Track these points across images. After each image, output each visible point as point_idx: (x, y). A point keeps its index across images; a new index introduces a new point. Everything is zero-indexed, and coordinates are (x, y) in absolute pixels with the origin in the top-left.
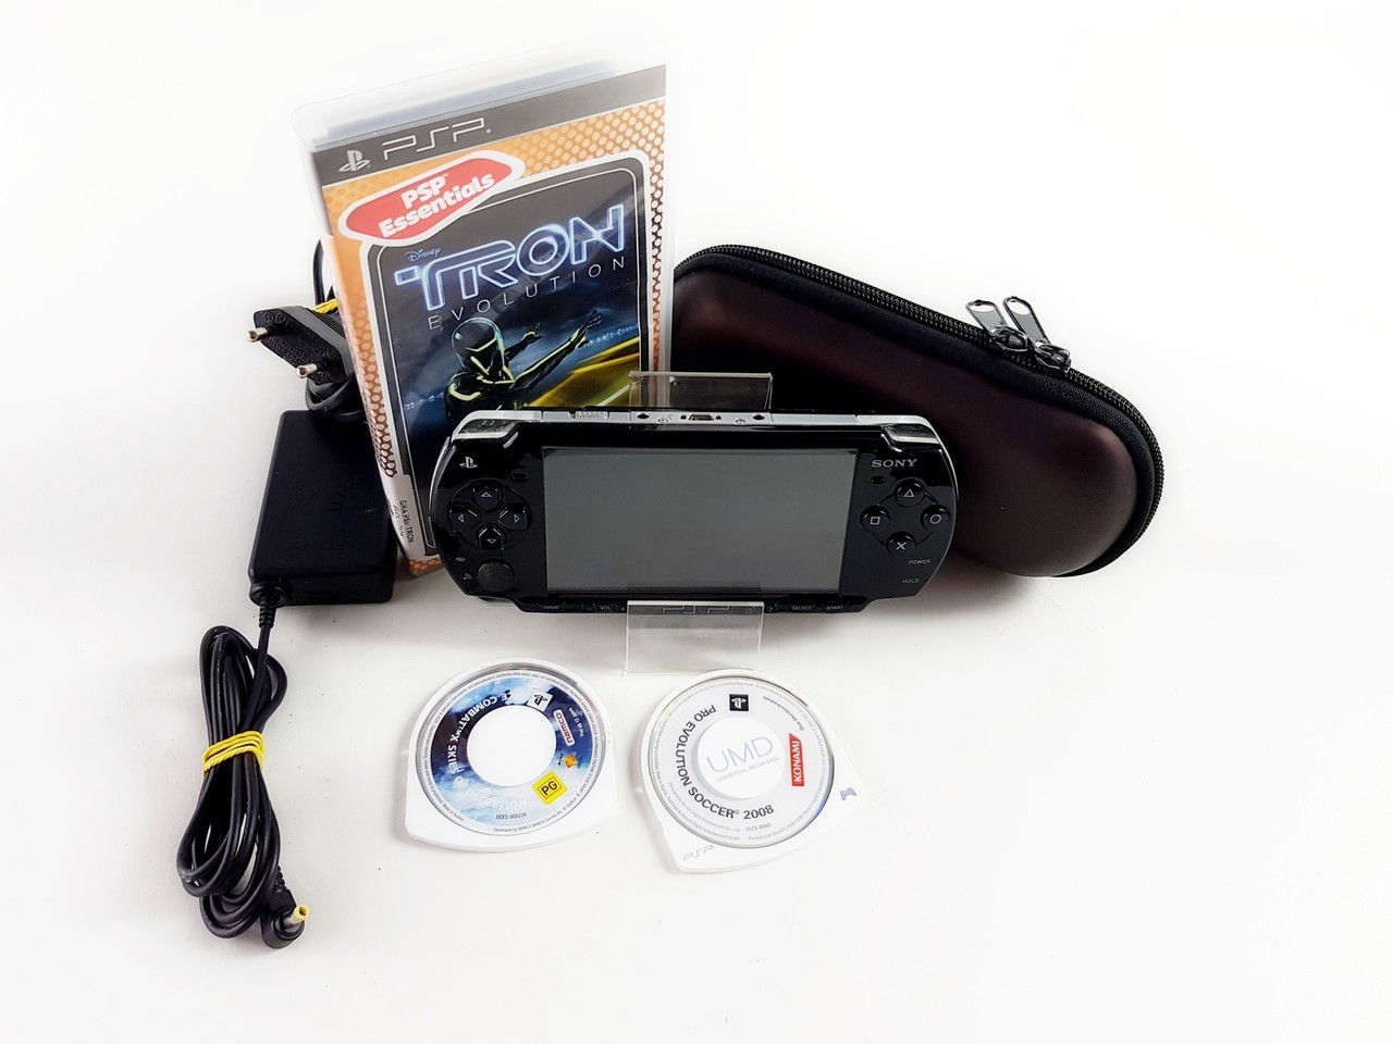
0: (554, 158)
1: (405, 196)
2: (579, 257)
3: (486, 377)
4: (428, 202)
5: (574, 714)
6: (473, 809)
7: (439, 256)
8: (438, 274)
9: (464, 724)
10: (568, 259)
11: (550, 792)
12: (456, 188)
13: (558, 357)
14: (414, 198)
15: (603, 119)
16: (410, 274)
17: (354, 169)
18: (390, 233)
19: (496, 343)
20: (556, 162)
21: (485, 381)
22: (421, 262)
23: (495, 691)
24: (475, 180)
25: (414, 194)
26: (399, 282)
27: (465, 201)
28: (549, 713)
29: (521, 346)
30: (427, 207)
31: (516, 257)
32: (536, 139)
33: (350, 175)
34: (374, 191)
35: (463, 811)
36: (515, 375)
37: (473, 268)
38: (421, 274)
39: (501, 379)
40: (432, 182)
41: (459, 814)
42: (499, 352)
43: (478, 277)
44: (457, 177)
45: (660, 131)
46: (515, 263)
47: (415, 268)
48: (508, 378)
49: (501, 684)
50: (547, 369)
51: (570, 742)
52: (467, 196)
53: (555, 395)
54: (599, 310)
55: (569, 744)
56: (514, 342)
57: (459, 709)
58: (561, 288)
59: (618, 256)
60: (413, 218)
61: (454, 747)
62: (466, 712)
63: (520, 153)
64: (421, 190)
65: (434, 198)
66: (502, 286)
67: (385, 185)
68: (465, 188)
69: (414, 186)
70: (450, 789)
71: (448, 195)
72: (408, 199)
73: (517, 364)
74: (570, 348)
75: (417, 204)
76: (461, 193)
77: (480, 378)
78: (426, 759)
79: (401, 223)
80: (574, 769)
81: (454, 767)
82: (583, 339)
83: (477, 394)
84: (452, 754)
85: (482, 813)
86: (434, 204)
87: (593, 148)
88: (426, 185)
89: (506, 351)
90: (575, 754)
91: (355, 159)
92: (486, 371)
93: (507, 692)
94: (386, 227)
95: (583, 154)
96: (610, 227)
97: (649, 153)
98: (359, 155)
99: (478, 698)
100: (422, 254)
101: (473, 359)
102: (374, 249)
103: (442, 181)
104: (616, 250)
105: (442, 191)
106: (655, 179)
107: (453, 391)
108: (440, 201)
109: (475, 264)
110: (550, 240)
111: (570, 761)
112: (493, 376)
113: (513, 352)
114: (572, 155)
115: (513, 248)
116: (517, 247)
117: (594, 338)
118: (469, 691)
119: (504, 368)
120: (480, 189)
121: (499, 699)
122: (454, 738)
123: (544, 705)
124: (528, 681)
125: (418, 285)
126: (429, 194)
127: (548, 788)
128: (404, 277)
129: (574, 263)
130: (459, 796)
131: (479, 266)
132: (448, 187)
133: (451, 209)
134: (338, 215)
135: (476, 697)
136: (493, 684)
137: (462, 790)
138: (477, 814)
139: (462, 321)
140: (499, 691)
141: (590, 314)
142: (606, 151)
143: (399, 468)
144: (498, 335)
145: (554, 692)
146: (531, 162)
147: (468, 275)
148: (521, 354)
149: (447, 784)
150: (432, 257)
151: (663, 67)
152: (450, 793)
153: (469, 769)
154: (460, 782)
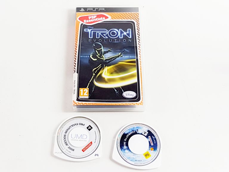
0: (117, 18)
1: (89, 17)
2: (121, 37)
3: (98, 56)
4: (93, 19)
5: (153, 138)
6: (129, 158)
7: (93, 28)
8: (92, 32)
9: (127, 137)
10: (119, 36)
11: (147, 156)
12: (98, 18)
13: (116, 57)
14: (91, 18)
15: (126, 13)
16: (87, 30)
17: (82, 11)
18: (85, 22)
19: (102, 49)
20: (117, 19)
21: (98, 57)
22: (90, 29)
23: (134, 129)
24: (102, 18)
25: (91, 17)
26: (85, 31)
27: (99, 21)
28: (147, 137)
29: (107, 52)
30: (93, 20)
31: (108, 33)
32: (113, 14)
33: (81, 12)
34: (84, 15)
35: (127, 158)
36: (105, 58)
37: (99, 33)
38: (89, 31)
39: (102, 58)
40: (94, 16)
41: (126, 159)
42: (102, 52)
43: (100, 35)
44: (99, 16)
45: (138, 18)
46: (107, 34)
47: (88, 29)
48: (103, 58)
49: (136, 128)
50: (112, 59)
51: (152, 144)
52: (100, 20)
53: (114, 67)
54: (126, 50)
55: (152, 145)
56: (106, 50)
57: (126, 133)
58: (117, 42)
59: (130, 39)
60: (90, 21)
61: (125, 142)
62: (128, 134)
63: (110, 15)
64: (92, 17)
65: (94, 19)
66: (104, 38)
67: (86, 14)
68: (100, 19)
69: (91, 16)
70: (124, 152)
71: (96, 19)
72: (90, 18)
73: (106, 56)
74: (118, 56)
75: (91, 19)
76: (99, 19)
77: (97, 56)
78: (119, 144)
79: (88, 21)
80: (153, 151)
81: (125, 147)
82: (122, 55)
83: (96, 59)
84: (125, 144)
85: (132, 159)
86: (94, 20)
87: (124, 18)
88: (93, 16)
89: (104, 52)
90: (153, 147)
91: (82, 10)
92: (99, 55)
93: (137, 130)
94: (85, 21)
95: (122, 18)
96: (128, 32)
97: (136, 21)
98: (83, 9)
99: (130, 131)
100: (90, 27)
101: (96, 51)
102: (82, 24)
103: (96, 16)
104: (129, 38)
105: (96, 18)
106: (138, 26)
107: (91, 56)
108: (95, 19)
109: (100, 32)
110: (115, 32)
111: (152, 149)
112: (100, 56)
113: (105, 53)
114: (120, 18)
115: (107, 31)
116: (108, 31)
117: (124, 56)
118: (128, 128)
119: (103, 55)
120: (102, 19)
121: (136, 131)
122: (125, 140)
123: (146, 135)
124: (142, 128)
125: (88, 32)
126: (93, 18)
127: (147, 155)
128: (86, 30)
129: (120, 38)
130: (126, 154)
131: (100, 33)
132: (97, 18)
133: (96, 21)
134: (78, 17)
135: (130, 130)
136: (134, 128)
137: (127, 153)
138: (131, 159)
139: (96, 42)
140: (135, 129)
141: (123, 50)
142: (127, 19)
143: (76, 71)
144: (102, 48)
145: (149, 131)
146: (112, 17)
147: (98, 34)
148: (107, 54)
149: (123, 151)
150: (92, 28)
151: (138, 8)
152: (124, 153)
153: (128, 148)
154: (127, 151)
